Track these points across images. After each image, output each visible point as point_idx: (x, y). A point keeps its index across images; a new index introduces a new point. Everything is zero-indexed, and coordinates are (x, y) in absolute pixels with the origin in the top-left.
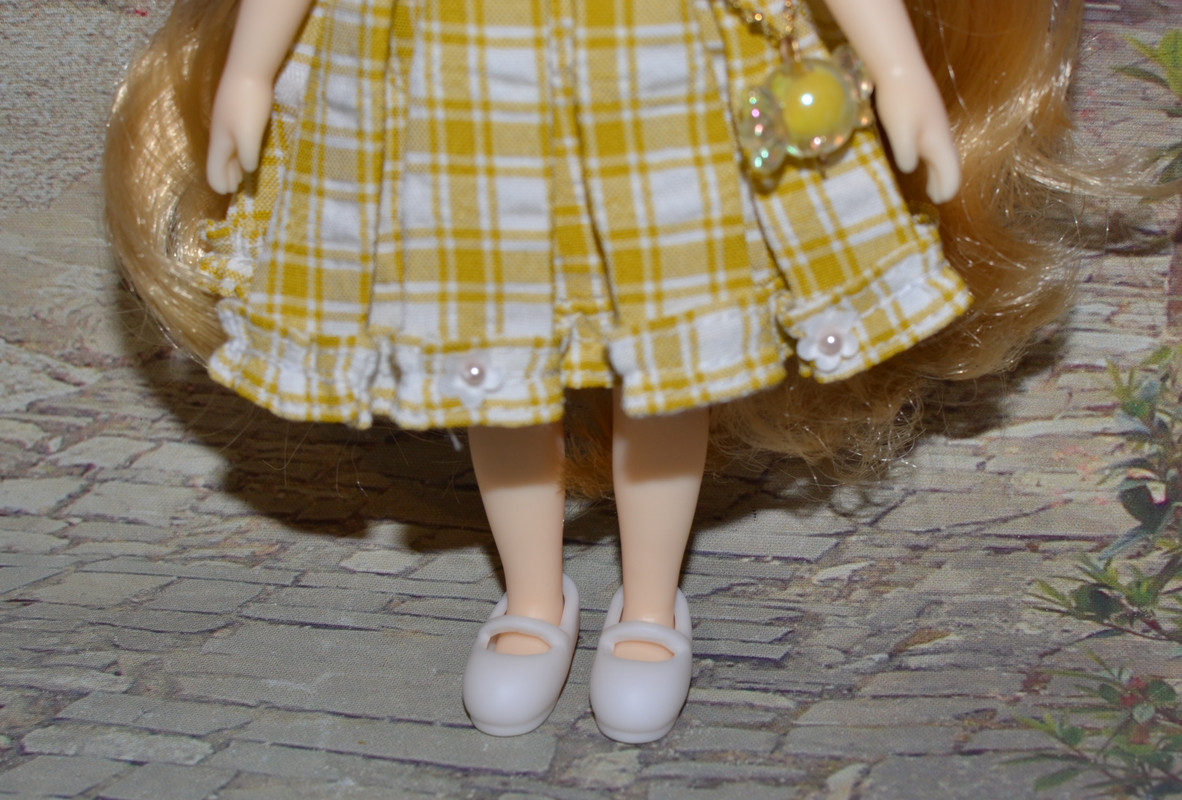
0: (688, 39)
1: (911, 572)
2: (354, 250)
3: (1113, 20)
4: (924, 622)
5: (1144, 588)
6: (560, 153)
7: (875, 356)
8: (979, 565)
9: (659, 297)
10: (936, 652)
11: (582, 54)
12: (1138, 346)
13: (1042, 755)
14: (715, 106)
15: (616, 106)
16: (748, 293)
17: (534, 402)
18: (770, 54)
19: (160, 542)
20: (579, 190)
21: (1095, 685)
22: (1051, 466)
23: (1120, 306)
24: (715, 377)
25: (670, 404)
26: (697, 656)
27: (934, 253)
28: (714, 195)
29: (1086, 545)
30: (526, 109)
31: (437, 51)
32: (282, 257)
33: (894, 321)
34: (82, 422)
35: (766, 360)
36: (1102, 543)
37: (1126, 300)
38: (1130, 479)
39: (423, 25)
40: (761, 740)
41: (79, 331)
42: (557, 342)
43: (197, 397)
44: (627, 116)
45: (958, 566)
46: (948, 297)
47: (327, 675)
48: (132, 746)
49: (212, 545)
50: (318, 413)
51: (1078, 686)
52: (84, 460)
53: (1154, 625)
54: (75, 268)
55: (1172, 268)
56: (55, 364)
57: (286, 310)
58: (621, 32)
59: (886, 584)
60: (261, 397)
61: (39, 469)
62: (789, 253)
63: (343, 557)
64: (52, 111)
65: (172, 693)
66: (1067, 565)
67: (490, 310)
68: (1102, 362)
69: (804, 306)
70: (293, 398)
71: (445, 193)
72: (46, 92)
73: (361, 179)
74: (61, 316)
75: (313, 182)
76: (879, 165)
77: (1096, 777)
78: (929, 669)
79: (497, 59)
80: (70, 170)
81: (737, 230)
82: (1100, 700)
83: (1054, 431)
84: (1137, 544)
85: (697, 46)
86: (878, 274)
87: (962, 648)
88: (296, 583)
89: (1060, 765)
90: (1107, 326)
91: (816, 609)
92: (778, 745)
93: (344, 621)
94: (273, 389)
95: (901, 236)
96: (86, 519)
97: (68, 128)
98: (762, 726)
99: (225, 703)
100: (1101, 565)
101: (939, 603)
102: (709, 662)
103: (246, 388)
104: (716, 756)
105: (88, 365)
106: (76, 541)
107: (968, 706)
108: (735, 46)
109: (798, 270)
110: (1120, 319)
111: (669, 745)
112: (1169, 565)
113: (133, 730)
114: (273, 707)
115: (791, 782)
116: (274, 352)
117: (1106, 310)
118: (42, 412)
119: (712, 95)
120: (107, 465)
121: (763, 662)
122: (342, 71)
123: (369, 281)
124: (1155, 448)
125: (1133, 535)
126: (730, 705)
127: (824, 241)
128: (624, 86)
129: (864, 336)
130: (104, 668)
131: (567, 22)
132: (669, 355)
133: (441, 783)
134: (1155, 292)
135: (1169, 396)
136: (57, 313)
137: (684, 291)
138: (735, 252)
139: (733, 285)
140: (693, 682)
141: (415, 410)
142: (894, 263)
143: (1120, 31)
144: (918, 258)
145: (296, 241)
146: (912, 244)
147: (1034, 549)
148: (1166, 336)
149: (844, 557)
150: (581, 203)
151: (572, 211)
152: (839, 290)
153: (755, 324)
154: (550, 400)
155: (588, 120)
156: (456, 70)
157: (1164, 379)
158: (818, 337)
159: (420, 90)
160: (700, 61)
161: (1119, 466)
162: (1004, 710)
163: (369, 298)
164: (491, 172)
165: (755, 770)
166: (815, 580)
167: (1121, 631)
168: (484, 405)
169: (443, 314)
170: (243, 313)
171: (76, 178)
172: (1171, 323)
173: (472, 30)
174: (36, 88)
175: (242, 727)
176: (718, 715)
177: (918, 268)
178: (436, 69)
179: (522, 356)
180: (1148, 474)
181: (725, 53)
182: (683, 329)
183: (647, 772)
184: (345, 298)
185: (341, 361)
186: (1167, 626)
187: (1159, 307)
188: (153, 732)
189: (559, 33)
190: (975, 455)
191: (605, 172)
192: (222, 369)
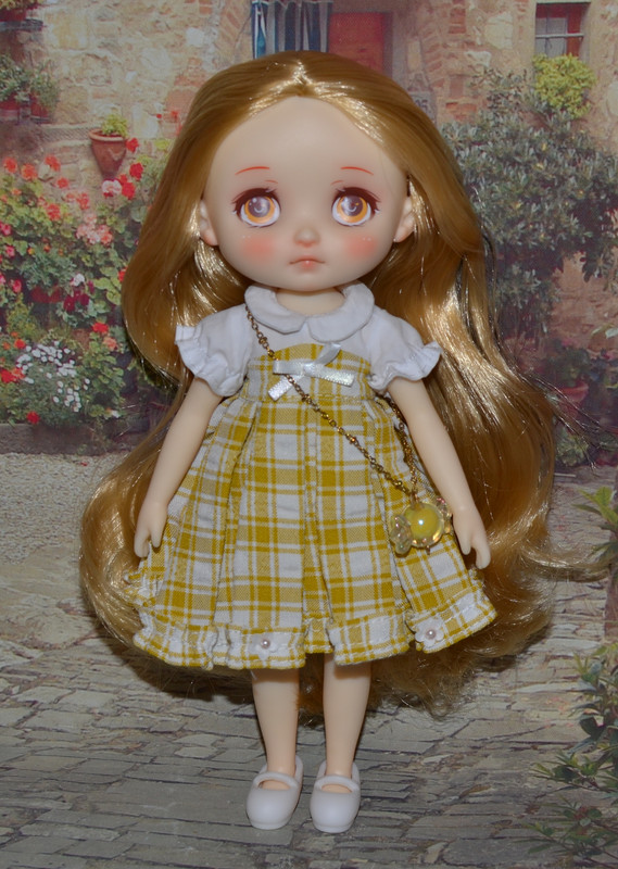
0: (368, 492)
1: (472, 759)
2: (210, 585)
3: (572, 482)
4: (477, 782)
5: (590, 768)
6: (307, 543)
7: (451, 641)
8: (507, 756)
9: (352, 610)
10: (483, 796)
11: (320, 498)
12: (589, 646)
13: (533, 839)
14: (379, 523)
15: (335, 522)
16: (393, 609)
17: (292, 658)
18: (405, 499)
19: (76, 741)
20: (315, 560)
21: (562, 810)
22: (545, 708)
23: (580, 625)
24: (377, 647)
25: (356, 660)
26: (363, 797)
27: (479, 592)
28: (378, 563)
29: (561, 747)
30: (294, 522)
31: (253, 494)
32: (172, 588)
33: (460, 624)
34: (31, 678)
35: (400, 641)
36: (570, 745)
37: (583, 622)
38: (585, 714)
39: (247, 483)
40: (395, 833)
41: (32, 629)
42: (304, 630)
43: (96, 667)
44: (339, 526)
45: (495, 757)
46: (486, 613)
47: (174, 803)
48: (79, 833)
49: (104, 743)
50: (188, 662)
51: (553, 811)
52: (32, 699)
53: (594, 784)
54: (33, 595)
55: (607, 606)
56: (17, 647)
57: (174, 613)
58: (338, 489)
59: (459, 765)
60: (160, 654)
61: (7, 703)
62: (412, 591)
63: (176, 750)
64: (30, 512)
65: (94, 810)
66: (552, 756)
67: (273, 614)
68: (571, 654)
69: (417, 616)
70: (176, 655)
71: (254, 559)
72: (28, 502)
73: (214, 552)
74: (23, 621)
75: (190, 553)
76: (454, 551)
77: (559, 848)
78: (479, 803)
79: (280, 499)
80: (36, 543)
81: (389, 580)
82: (564, 817)
83: (546, 689)
84: (588, 746)
85: (372, 496)
86: (453, 602)
87: (496, 794)
88: (152, 762)
89: (541, 843)
90: (573, 636)
91: (423, 776)
92: (403, 835)
93: (178, 780)
94: (166, 650)
95: (464, 584)
96: (34, 729)
97: (37, 521)
98: (395, 827)
99: (122, 815)
100: (569, 756)
101: (486, 774)
102: (369, 800)
103: (152, 650)
104: (373, 839)
105: (36, 648)
106: (30, 740)
107: (498, 819)
108: (388, 495)
109: (416, 600)
110: (581, 632)
111: (349, 834)
112: (604, 756)
113: (76, 826)
114: (147, 817)
115: (410, 850)
116: (167, 633)
117: (573, 628)
118: (9, 672)
119: (378, 518)
120: (45, 701)
121: (395, 800)
122: (205, 502)
123: (214, 601)
124: (599, 698)
125: (586, 742)
126: (379, 818)
127: (428, 586)
128: (338, 513)
129: (446, 631)
130: (57, 799)
131: (313, 483)
132: (356, 637)
133: (237, 849)
134: (599, 618)
135: (605, 672)
136: (20, 619)
137: (364, 607)
138: (387, 590)
139: (386, 605)
140: (360, 808)
141: (237, 660)
142: (460, 597)
143: (576, 487)
144: (472, 595)
145: (180, 581)
146: (469, 588)
147: (535, 749)
148: (604, 641)
149: (438, 752)
150: (316, 566)
151: (312, 570)
152: (435, 609)
153: (396, 625)
154: (300, 657)
155: (321, 528)
156: (262, 504)
157: (603, 663)
158: (425, 631)
159: (244, 511)
160: (373, 503)
161: (580, 707)
162: (515, 820)
163: (214, 608)
164: (276, 550)
165: (392, 845)
166: (422, 763)
167: (577, 787)
168: (269, 659)
169: (252, 615)
170: (153, 614)
171: (38, 548)
172: (607, 634)
173: (270, 486)
174: (23, 500)
175: (133, 825)
176: (373, 822)
177: (472, 600)
178: (253, 502)
179: (287, 635)
180: (595, 711)
181: (385, 499)
182: (363, 624)
183: (338, 845)
184: (202, 608)
185: (200, 638)
186: (601, 785)
187: (600, 626)
188: (88, 827)
189: (309, 488)
190: (506, 701)
191: (329, 552)
192: (140, 641)
